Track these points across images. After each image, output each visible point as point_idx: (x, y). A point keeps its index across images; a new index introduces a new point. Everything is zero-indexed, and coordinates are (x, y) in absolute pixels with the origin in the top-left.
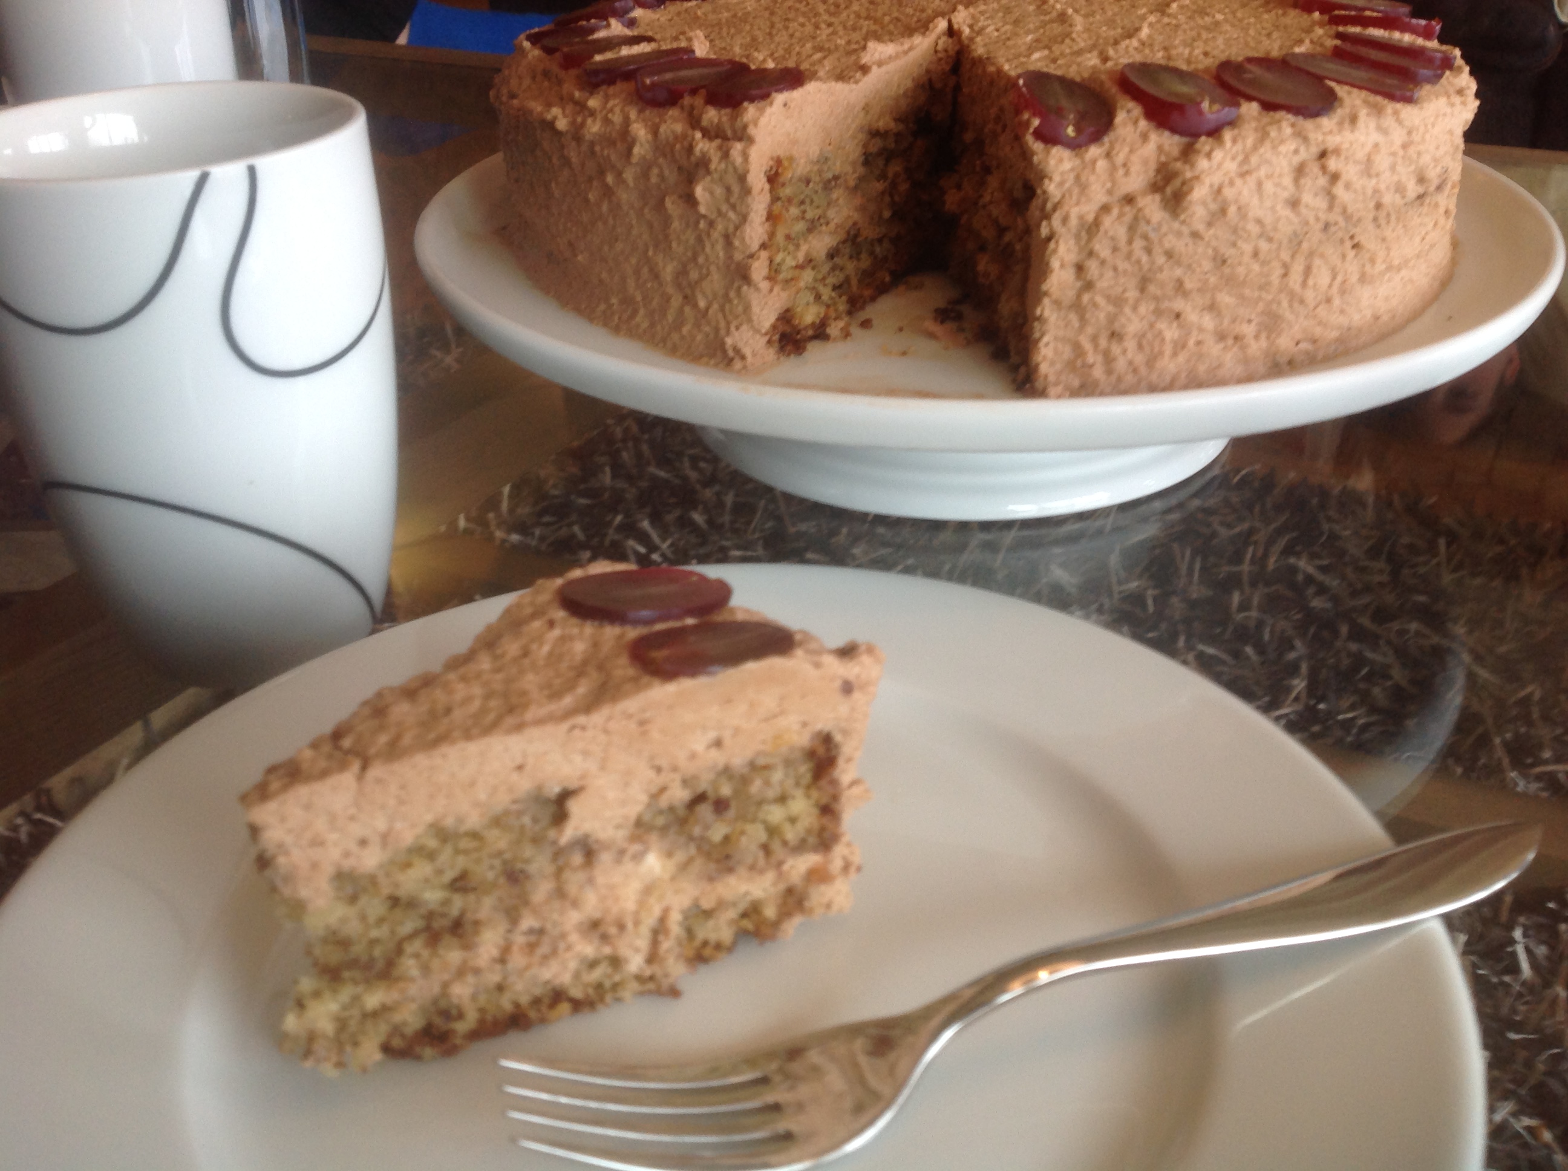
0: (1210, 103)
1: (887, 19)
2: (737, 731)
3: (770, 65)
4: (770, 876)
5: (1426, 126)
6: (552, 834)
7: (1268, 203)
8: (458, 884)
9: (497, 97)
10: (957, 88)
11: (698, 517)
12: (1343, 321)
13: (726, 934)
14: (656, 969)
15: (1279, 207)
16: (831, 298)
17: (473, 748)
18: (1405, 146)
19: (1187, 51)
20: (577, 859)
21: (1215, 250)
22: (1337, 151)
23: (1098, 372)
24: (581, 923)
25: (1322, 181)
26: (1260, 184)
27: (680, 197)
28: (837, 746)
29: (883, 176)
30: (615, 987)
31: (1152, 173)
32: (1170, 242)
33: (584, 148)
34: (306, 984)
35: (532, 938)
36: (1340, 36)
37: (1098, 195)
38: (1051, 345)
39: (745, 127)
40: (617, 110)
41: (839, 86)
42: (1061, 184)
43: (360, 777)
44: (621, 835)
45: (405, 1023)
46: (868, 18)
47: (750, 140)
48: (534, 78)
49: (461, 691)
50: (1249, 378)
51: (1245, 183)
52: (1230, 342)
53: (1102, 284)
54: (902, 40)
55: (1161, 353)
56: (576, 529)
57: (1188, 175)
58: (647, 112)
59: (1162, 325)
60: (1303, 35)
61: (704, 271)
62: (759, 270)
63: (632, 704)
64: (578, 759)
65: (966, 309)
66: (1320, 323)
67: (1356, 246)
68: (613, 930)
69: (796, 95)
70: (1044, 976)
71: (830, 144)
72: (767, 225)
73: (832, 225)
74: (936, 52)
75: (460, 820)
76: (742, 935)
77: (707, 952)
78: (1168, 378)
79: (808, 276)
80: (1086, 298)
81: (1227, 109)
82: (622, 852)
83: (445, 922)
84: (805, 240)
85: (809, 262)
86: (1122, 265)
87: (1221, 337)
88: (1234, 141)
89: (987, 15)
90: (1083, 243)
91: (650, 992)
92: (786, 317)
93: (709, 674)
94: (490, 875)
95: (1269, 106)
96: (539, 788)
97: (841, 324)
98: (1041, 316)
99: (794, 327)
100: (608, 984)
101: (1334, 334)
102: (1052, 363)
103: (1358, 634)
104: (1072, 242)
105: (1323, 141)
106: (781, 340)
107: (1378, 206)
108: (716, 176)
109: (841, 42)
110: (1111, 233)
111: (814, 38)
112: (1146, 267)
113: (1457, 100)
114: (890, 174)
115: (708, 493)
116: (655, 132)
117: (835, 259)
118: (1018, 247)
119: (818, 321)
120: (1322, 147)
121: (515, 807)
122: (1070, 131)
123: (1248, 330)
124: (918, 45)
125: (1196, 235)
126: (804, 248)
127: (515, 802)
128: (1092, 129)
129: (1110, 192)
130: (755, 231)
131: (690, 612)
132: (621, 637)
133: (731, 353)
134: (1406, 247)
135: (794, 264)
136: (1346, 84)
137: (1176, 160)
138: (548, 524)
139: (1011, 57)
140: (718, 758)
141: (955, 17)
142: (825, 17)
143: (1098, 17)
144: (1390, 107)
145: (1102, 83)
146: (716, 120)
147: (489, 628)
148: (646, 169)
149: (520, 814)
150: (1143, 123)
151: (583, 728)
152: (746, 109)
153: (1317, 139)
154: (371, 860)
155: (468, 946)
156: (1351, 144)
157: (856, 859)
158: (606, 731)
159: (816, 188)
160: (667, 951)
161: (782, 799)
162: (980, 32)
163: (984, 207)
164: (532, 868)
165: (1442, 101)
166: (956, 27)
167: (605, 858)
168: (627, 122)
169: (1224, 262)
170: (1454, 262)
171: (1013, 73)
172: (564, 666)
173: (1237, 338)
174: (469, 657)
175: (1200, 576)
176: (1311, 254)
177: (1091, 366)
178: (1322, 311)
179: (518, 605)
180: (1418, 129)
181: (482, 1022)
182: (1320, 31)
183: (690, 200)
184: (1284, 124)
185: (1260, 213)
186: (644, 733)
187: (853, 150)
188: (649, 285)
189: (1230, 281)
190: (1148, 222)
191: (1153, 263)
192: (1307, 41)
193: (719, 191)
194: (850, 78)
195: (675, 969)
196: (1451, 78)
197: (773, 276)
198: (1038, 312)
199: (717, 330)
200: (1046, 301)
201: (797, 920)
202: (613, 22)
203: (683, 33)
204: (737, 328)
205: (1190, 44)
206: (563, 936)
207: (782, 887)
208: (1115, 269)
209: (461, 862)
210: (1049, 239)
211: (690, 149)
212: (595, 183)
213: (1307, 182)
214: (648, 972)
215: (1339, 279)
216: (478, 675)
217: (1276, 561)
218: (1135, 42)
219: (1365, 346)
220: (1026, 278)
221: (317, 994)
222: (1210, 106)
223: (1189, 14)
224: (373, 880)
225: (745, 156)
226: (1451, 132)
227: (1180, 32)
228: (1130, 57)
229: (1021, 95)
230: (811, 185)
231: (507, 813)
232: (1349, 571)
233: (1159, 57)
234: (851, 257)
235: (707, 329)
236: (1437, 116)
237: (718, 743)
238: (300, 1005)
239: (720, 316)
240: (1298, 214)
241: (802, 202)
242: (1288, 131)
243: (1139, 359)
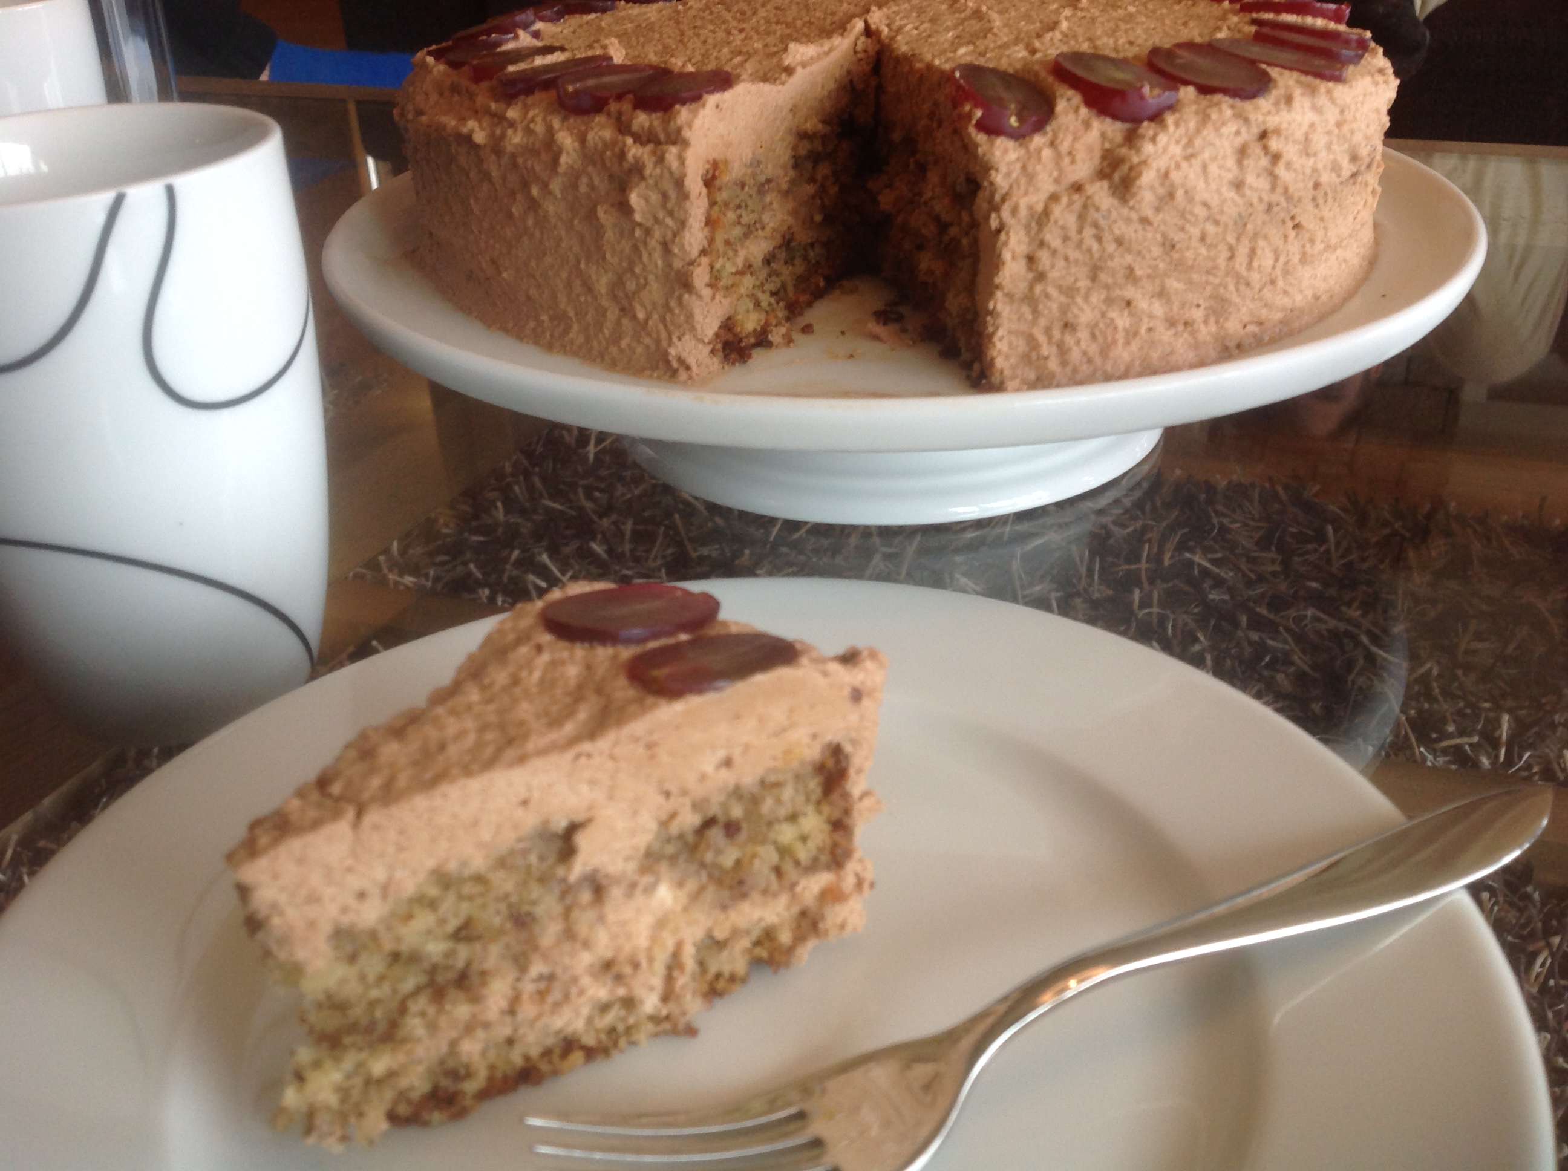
0: (1150, 88)
1: (799, 23)
2: (747, 748)
3: (690, 68)
4: (784, 899)
5: (1356, 104)
6: (560, 871)
7: (1214, 186)
8: (463, 933)
9: (403, 115)
10: (880, 88)
11: (597, 548)
12: (1286, 301)
13: (740, 965)
14: (672, 1008)
15: (1224, 189)
16: (770, 304)
17: (474, 785)
18: (1339, 125)
19: (1111, 41)
20: (586, 896)
21: (1164, 236)
22: (1277, 132)
23: (1053, 365)
24: (592, 965)
25: (1264, 162)
26: (1205, 167)
27: (612, 205)
28: (847, 757)
29: (812, 180)
30: (629, 1030)
31: (1097, 160)
32: (1120, 228)
33: (505, 160)
34: (305, 1054)
35: (542, 985)
36: (1254, 22)
37: (1046, 185)
38: (1005, 341)
39: (679, 130)
40: (539, 119)
41: (766, 87)
42: (1008, 175)
43: (357, 823)
44: (632, 866)
45: (412, 1088)
46: (778, 23)
47: (685, 143)
48: (441, 94)
49: (452, 726)
50: (1201, 363)
51: (1191, 166)
52: (1181, 328)
53: (1054, 275)
54: (821, 41)
55: (1114, 342)
56: (472, 566)
57: (1135, 160)
58: (572, 120)
59: (1113, 314)
60: (1219, 23)
61: (642, 281)
62: (700, 276)
63: (639, 727)
64: (584, 789)
65: (905, 310)
66: (1266, 305)
67: (1297, 226)
68: (627, 970)
69: (726, 97)
70: (1074, 986)
71: (761, 147)
72: (706, 230)
73: (768, 229)
74: (855, 52)
75: (464, 864)
76: (757, 963)
77: (721, 985)
78: (1122, 368)
79: (748, 282)
80: (1038, 289)
81: (1167, 93)
82: (633, 886)
83: (451, 975)
84: (743, 246)
85: (748, 268)
86: (1074, 254)
87: (1171, 323)
88: (1177, 125)
89: (901, 15)
90: (1033, 233)
91: (665, 1033)
92: (728, 325)
93: (717, 689)
94: (497, 921)
95: (1205, 90)
96: (546, 823)
97: (783, 330)
98: (993, 310)
99: (735, 335)
100: (621, 1027)
101: (1279, 315)
102: (1007, 358)
103: (1257, 623)
104: (1022, 233)
105: (1264, 122)
106: (724, 349)
107: (1317, 186)
108: (651, 182)
109: (758, 45)
110: (1060, 223)
111: (729, 43)
112: (1096, 256)
113: (1380, 78)
114: (819, 178)
115: (606, 522)
116: (582, 140)
117: (772, 264)
118: (965, 241)
119: (759, 328)
120: (1262, 128)
121: (521, 846)
122: (1013, 121)
123: (1198, 315)
124: (837, 46)
125: (1145, 221)
126: (742, 253)
127: (520, 840)
128: (1034, 119)
129: (1057, 181)
130: (694, 237)
131: (683, 628)
132: (615, 657)
133: (675, 365)
134: (1340, 228)
135: (734, 270)
136: (1276, 65)
137: (1120, 146)
138: (443, 564)
139: (936, 53)
140: (728, 778)
141: (871, 17)
142: (735, 24)
143: (1013, 13)
144: (1323, 86)
145: (1037, 74)
146: (647, 125)
147: (471, 658)
148: (574, 177)
149: (525, 852)
150: (1084, 111)
151: (589, 756)
152: (679, 112)
153: (1256, 120)
154: (370, 914)
155: (476, 999)
156: (1289, 123)
157: (869, 876)
158: (612, 757)
159: (751, 192)
160: (683, 988)
161: (793, 818)
162: (899, 30)
163: (925, 203)
164: (539, 910)
165: (1368, 80)
166: (873, 27)
167: (616, 893)
168: (550, 132)
169: (1173, 247)
170: (1377, 242)
171: (947, 67)
172: (558, 692)
173: (1186, 324)
174: (454, 689)
175: (1100, 576)
176: (1256, 235)
177: (1046, 358)
178: (1267, 293)
179: (500, 632)
180: (1349, 108)
181: (491, 1079)
182: (1235, 19)
183: (625, 208)
184: (1224, 106)
185: (1206, 196)
186: (652, 757)
187: (783, 154)
188: (582, 299)
189: (1180, 267)
190: (1097, 209)
191: (1104, 250)
192: (1225, 28)
193: (655, 197)
194: (775, 80)
195: (693, 1006)
196: (1369, 59)
197: (713, 284)
198: (991, 306)
199: (658, 342)
200: (999, 294)
201: (811, 944)
202: (521, 33)
203: (598, 41)
204: (679, 339)
205: (1113, 33)
206: (575, 980)
207: (795, 910)
208: (1066, 259)
209: (465, 908)
210: (999, 231)
211: (622, 155)
212: (519, 196)
213: (1249, 163)
214: (664, 1012)
215: (1282, 259)
216: (469, 708)
217: (1172, 557)
218: (1057, 35)
219: (1307, 327)
220: (974, 273)
221: (317, 1064)
222: (1151, 90)
223: (1101, 8)
224: (373, 935)
225: (682, 160)
226: (1377, 111)
227: (1097, 24)
228: (1057, 48)
229: (959, 88)
230: (746, 189)
231: (512, 852)
232: (1243, 564)
233: (1085, 47)
234: (786, 263)
235: (647, 340)
236: (1365, 95)
237: (728, 763)
238: (300, 1078)
239: (661, 327)
240: (1243, 196)
241: (739, 207)
242: (1228, 113)
243: (1093, 349)
